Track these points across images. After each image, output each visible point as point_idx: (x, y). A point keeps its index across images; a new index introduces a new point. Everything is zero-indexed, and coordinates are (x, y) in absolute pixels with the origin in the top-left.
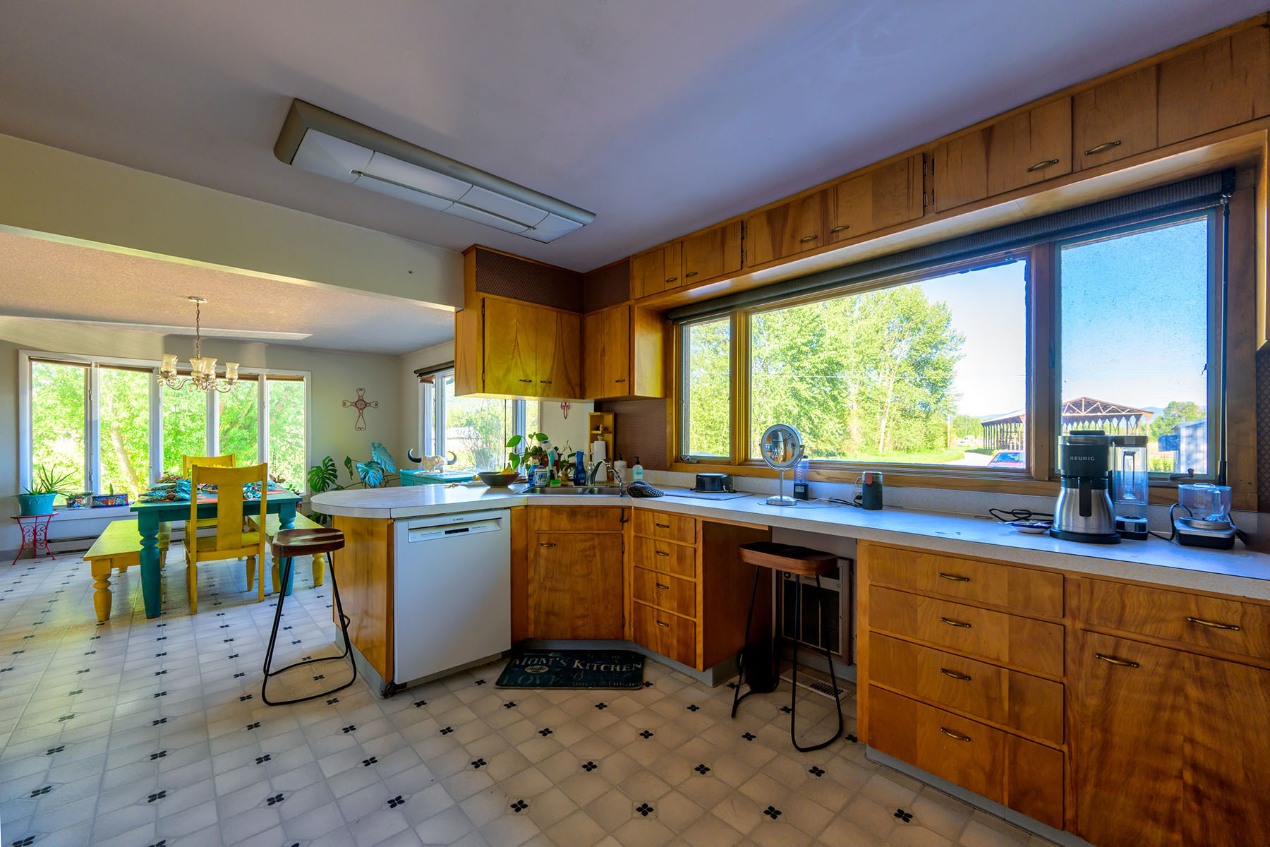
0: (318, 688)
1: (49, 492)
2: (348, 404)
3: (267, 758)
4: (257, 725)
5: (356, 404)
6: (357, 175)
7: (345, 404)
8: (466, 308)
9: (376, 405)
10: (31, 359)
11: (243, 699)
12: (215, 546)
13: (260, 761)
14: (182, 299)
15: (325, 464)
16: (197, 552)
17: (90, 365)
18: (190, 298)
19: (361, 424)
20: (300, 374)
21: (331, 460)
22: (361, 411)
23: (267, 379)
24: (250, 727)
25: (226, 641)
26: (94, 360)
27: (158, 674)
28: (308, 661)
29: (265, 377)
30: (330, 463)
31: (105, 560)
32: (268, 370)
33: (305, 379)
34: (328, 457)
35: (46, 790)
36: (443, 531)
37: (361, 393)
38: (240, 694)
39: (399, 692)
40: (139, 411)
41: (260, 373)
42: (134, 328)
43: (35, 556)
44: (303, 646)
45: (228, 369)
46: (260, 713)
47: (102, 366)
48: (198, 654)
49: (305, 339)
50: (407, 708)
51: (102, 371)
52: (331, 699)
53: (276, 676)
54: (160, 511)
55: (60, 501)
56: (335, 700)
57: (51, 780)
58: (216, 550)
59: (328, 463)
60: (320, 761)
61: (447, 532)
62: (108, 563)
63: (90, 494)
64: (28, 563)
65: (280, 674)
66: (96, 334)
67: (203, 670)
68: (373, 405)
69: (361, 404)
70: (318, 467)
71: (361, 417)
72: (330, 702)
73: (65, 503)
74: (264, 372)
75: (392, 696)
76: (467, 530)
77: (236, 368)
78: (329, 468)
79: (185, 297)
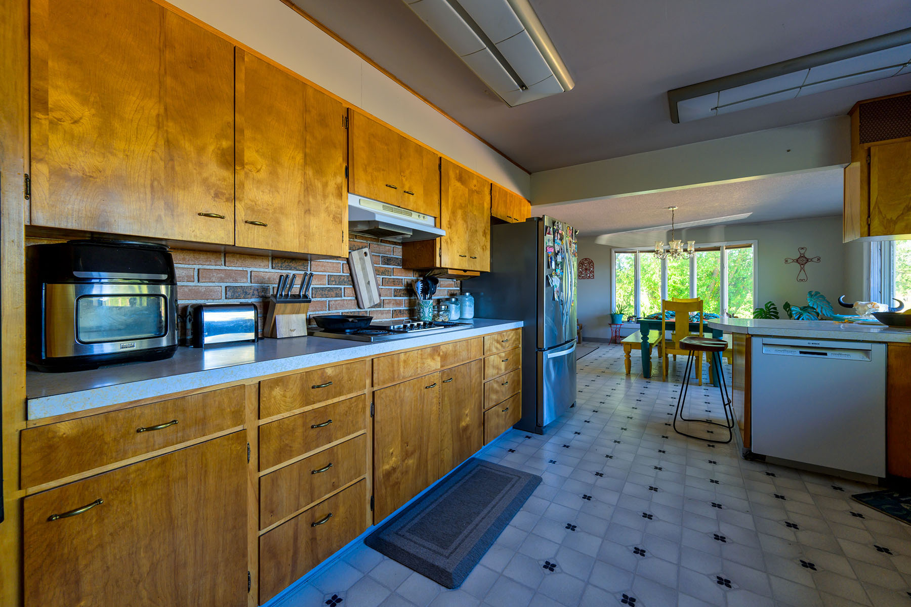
0: (707, 436)
1: (621, 314)
2: (789, 261)
3: (664, 452)
4: (667, 437)
5: (797, 261)
6: (715, 111)
7: (787, 261)
8: (852, 162)
9: (818, 259)
10: (615, 252)
11: (666, 424)
12: (675, 347)
13: (660, 451)
14: (666, 209)
15: (766, 307)
16: (666, 348)
17: (636, 252)
18: (669, 208)
19: (802, 276)
20: (749, 242)
21: (773, 304)
22: (802, 266)
23: (726, 249)
24: (663, 437)
25: (672, 398)
26: (638, 249)
27: (637, 400)
28: (709, 422)
29: (725, 248)
30: (772, 306)
31: (628, 344)
32: (726, 242)
33: (752, 246)
34: (770, 302)
35: (588, 422)
36: (798, 351)
37: (802, 251)
38: (666, 422)
39: (757, 461)
40: (671, 276)
41: (721, 245)
42: (653, 230)
43: (616, 343)
44: (711, 414)
45: (689, 245)
46: (671, 433)
47: (641, 252)
48: (657, 399)
49: (748, 217)
50: (759, 472)
51: (642, 254)
52: (711, 444)
53: (688, 422)
54: (649, 323)
55: (624, 318)
56: (713, 446)
57: (591, 420)
58: (674, 349)
59: (770, 306)
60: (687, 467)
61: (801, 352)
62: (629, 346)
63: (636, 316)
64: (613, 345)
65: (689, 422)
66: (638, 236)
67: (655, 406)
68: (815, 260)
69: (802, 260)
70: (762, 309)
71: (802, 271)
72: (709, 446)
73: (626, 320)
74: (723, 244)
75: (751, 460)
76: (826, 354)
77: (693, 243)
78: (771, 310)
79: (667, 208)
